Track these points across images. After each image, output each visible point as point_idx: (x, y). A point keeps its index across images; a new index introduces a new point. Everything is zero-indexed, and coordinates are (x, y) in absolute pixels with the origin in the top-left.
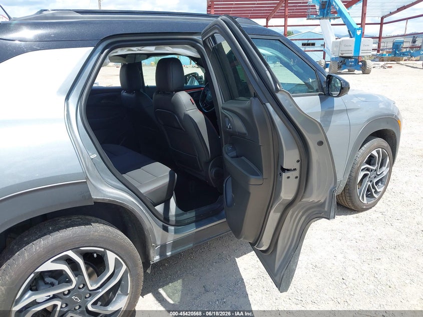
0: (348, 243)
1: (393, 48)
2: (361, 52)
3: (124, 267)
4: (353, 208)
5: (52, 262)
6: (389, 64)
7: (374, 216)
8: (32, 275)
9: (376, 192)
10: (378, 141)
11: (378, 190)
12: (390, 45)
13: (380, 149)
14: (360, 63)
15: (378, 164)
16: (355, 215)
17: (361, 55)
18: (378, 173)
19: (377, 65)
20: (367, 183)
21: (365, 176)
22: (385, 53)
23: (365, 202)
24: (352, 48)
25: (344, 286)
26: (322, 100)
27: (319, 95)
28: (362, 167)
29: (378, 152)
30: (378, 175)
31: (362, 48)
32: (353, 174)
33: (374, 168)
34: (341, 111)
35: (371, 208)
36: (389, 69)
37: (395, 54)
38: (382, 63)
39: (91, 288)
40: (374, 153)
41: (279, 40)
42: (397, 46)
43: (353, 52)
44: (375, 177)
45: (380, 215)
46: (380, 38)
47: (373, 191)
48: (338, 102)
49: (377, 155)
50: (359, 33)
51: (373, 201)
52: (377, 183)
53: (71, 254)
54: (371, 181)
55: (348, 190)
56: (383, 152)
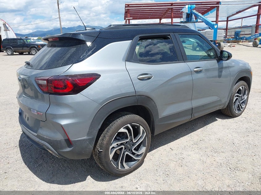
0: (232, 130)
1: (235, 35)
2: (217, 37)
3: (145, 134)
4: (231, 115)
5: (123, 128)
6: (233, 44)
7: (242, 119)
8: (117, 133)
9: (242, 108)
10: (242, 82)
11: (243, 107)
12: (233, 33)
13: (243, 86)
14: (217, 44)
15: (242, 94)
16: (232, 119)
17: (217, 39)
18: (243, 98)
19: (226, 46)
20: (237, 103)
21: (237, 99)
22: (230, 38)
23: (237, 112)
24: (212, 35)
25: (235, 146)
26: (218, 62)
27: (217, 60)
28: (236, 95)
29: (242, 88)
30: (242, 99)
31: (218, 35)
32: (232, 98)
33: (241, 96)
34: (226, 67)
35: (239, 116)
36: (233, 47)
37: (236, 38)
38: (229, 44)
39: (134, 142)
40: (241, 88)
41: (199, 35)
42: (237, 34)
43: (213, 38)
44: (241, 100)
45: (244, 119)
46: (226, 29)
47: (240, 107)
48: (225, 63)
49: (242, 89)
50: (216, 27)
51: (240, 112)
52: (242, 103)
53: (129, 125)
54: (239, 102)
55: (229, 106)
56: (244, 87)
